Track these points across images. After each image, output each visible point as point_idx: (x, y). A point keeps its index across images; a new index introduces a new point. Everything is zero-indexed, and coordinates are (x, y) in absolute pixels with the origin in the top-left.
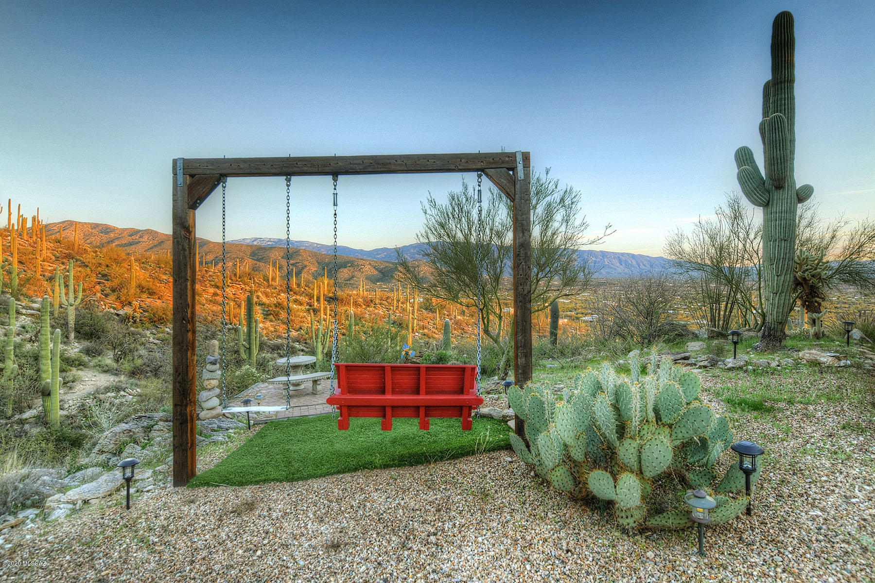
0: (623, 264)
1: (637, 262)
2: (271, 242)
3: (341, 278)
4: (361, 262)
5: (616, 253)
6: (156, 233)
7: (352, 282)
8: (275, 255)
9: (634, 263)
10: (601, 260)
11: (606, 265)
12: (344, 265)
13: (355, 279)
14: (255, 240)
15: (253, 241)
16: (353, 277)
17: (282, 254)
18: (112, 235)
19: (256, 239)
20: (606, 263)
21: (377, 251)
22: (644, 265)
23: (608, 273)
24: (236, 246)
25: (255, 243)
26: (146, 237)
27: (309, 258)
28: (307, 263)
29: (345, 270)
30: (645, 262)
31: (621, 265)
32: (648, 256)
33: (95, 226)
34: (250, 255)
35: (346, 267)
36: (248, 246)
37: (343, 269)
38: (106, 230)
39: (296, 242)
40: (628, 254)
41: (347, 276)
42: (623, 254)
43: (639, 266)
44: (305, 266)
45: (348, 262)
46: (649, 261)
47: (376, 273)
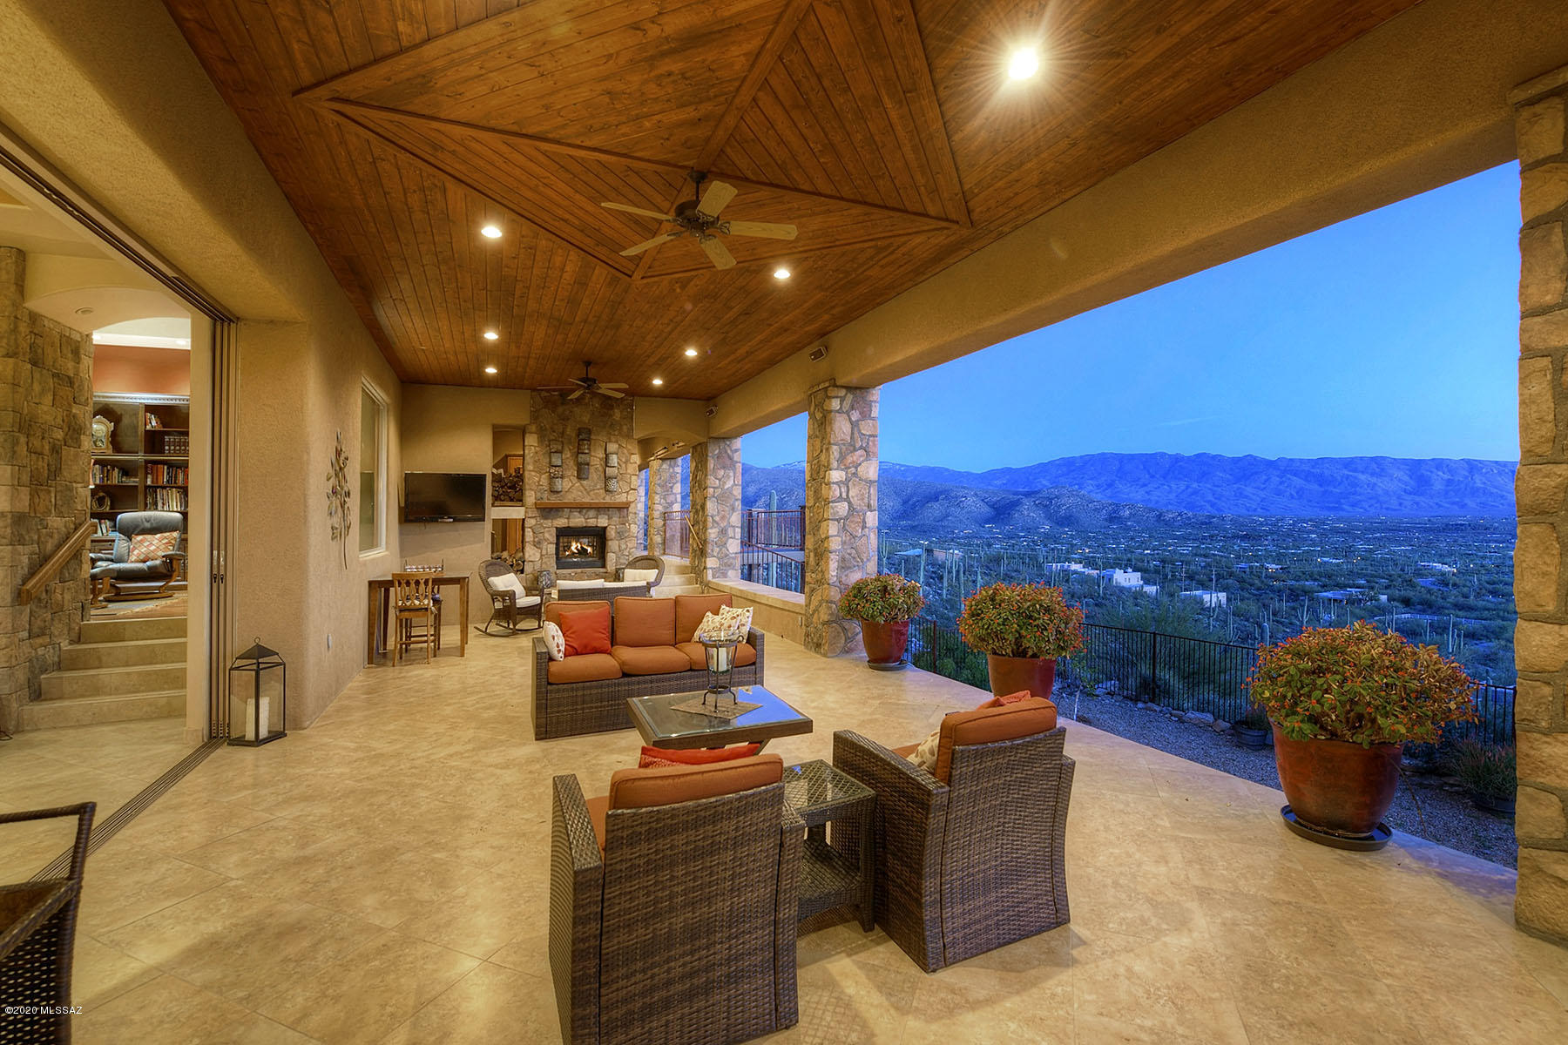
4: (963, 492)
7: (945, 523)
10: (1466, 477)
11: (1478, 489)
12: (934, 497)
13: (950, 518)
16: (947, 516)
20: (1479, 484)
21: (993, 475)
23: (1484, 505)
29: (936, 505)
35: (937, 501)
37: (933, 503)
41: (937, 514)
45: (941, 493)
47: (986, 509)
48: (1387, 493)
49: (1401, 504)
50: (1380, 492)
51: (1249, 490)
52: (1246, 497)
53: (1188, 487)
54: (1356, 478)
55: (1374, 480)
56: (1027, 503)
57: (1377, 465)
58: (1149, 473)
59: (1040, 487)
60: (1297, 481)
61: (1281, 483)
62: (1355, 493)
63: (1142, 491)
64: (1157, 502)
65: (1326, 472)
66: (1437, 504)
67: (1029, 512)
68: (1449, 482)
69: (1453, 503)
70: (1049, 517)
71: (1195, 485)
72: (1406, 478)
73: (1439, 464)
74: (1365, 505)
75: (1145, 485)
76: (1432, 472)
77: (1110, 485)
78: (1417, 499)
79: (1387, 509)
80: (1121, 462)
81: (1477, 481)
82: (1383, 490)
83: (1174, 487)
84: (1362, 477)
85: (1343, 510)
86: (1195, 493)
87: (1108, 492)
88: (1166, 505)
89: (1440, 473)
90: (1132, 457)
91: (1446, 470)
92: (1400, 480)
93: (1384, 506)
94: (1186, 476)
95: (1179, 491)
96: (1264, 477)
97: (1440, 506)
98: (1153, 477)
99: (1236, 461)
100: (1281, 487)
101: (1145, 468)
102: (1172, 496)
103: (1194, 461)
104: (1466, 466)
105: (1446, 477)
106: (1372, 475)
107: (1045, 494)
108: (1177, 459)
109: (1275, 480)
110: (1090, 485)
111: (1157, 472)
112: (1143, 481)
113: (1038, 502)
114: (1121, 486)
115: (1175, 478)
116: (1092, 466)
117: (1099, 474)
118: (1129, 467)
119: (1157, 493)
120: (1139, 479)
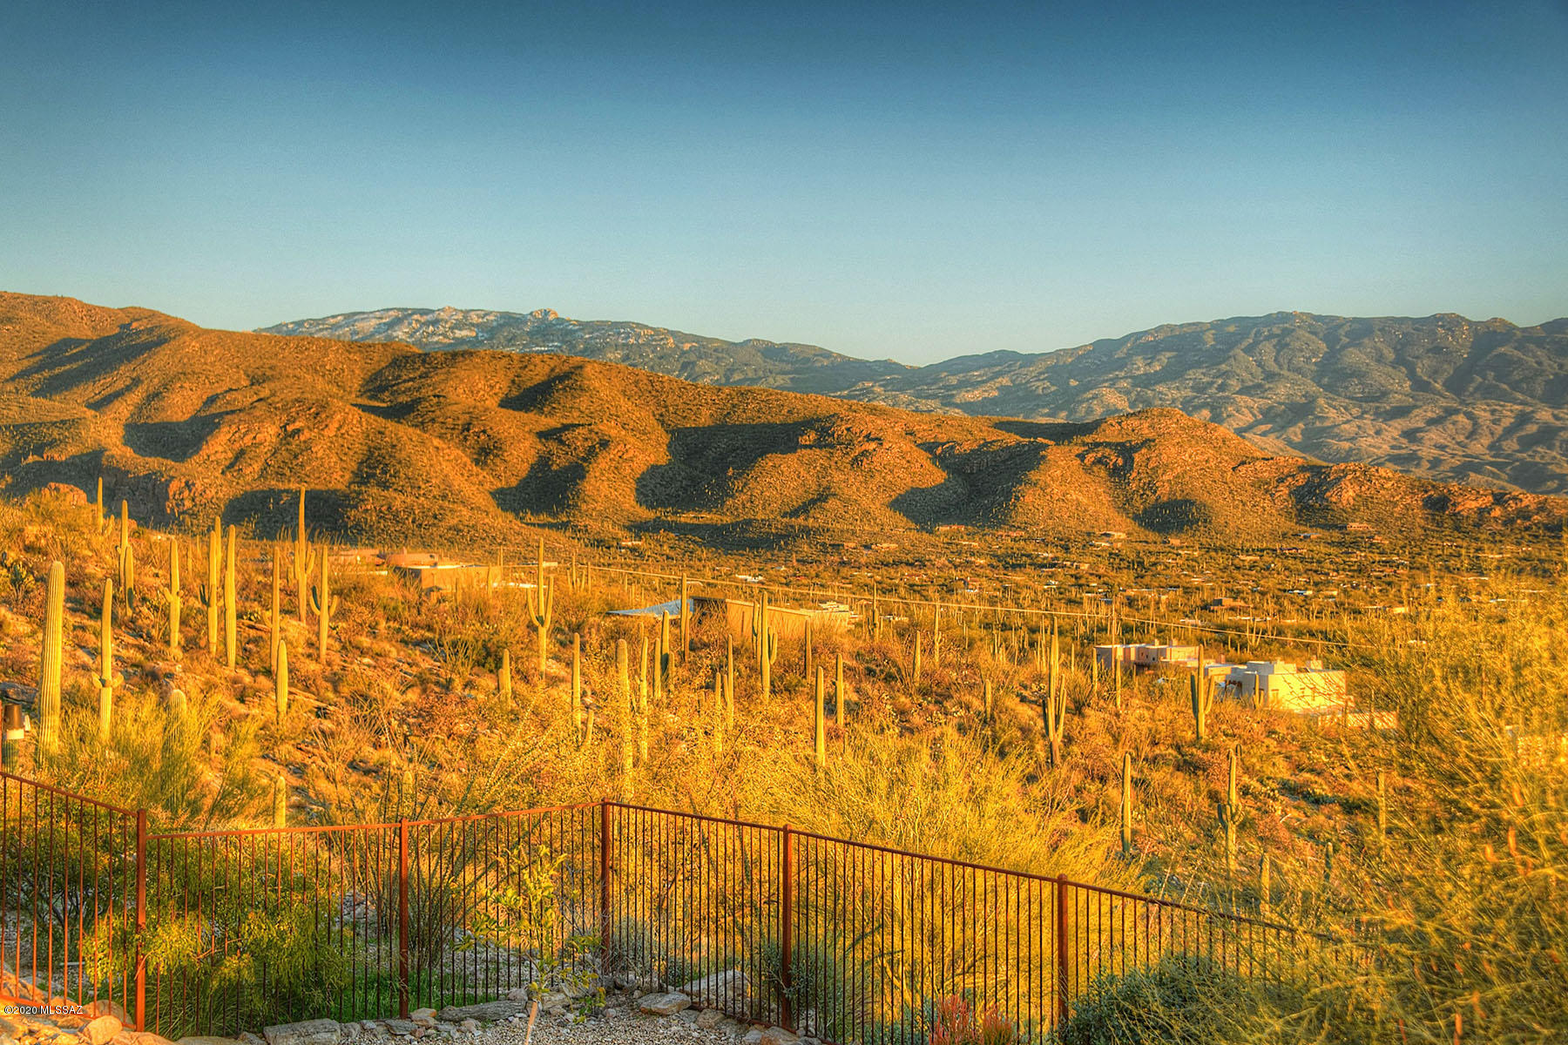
2: (470, 326)
4: (873, 424)
12: (783, 437)
13: (832, 504)
14: (397, 322)
15: (391, 325)
16: (822, 497)
19: (404, 315)
25: (400, 333)
27: (625, 405)
28: (610, 429)
29: (790, 463)
34: (363, 393)
35: (793, 450)
36: (360, 346)
37: (779, 457)
39: (584, 326)
41: (792, 490)
44: (604, 444)
45: (808, 423)
47: (937, 476)
53: (1523, 419)
56: (1060, 461)
58: (1412, 375)
59: (1098, 411)
63: (1394, 429)
64: (1435, 463)
70: (1124, 506)
71: (1545, 415)
75: (1401, 412)
77: (1300, 410)
80: (1332, 340)
83: (1482, 413)
87: (1296, 432)
88: (1461, 472)
90: (1362, 329)
94: (1515, 386)
95: (1499, 430)
98: (1420, 386)
101: (1399, 358)
102: (1479, 447)
107: (1110, 434)
108: (1492, 335)
110: (1245, 410)
111: (1435, 373)
112: (1395, 400)
113: (1090, 458)
114: (1332, 413)
115: (1488, 392)
116: (1249, 350)
117: (1270, 376)
118: (1354, 357)
119: (1434, 435)
120: (1384, 394)
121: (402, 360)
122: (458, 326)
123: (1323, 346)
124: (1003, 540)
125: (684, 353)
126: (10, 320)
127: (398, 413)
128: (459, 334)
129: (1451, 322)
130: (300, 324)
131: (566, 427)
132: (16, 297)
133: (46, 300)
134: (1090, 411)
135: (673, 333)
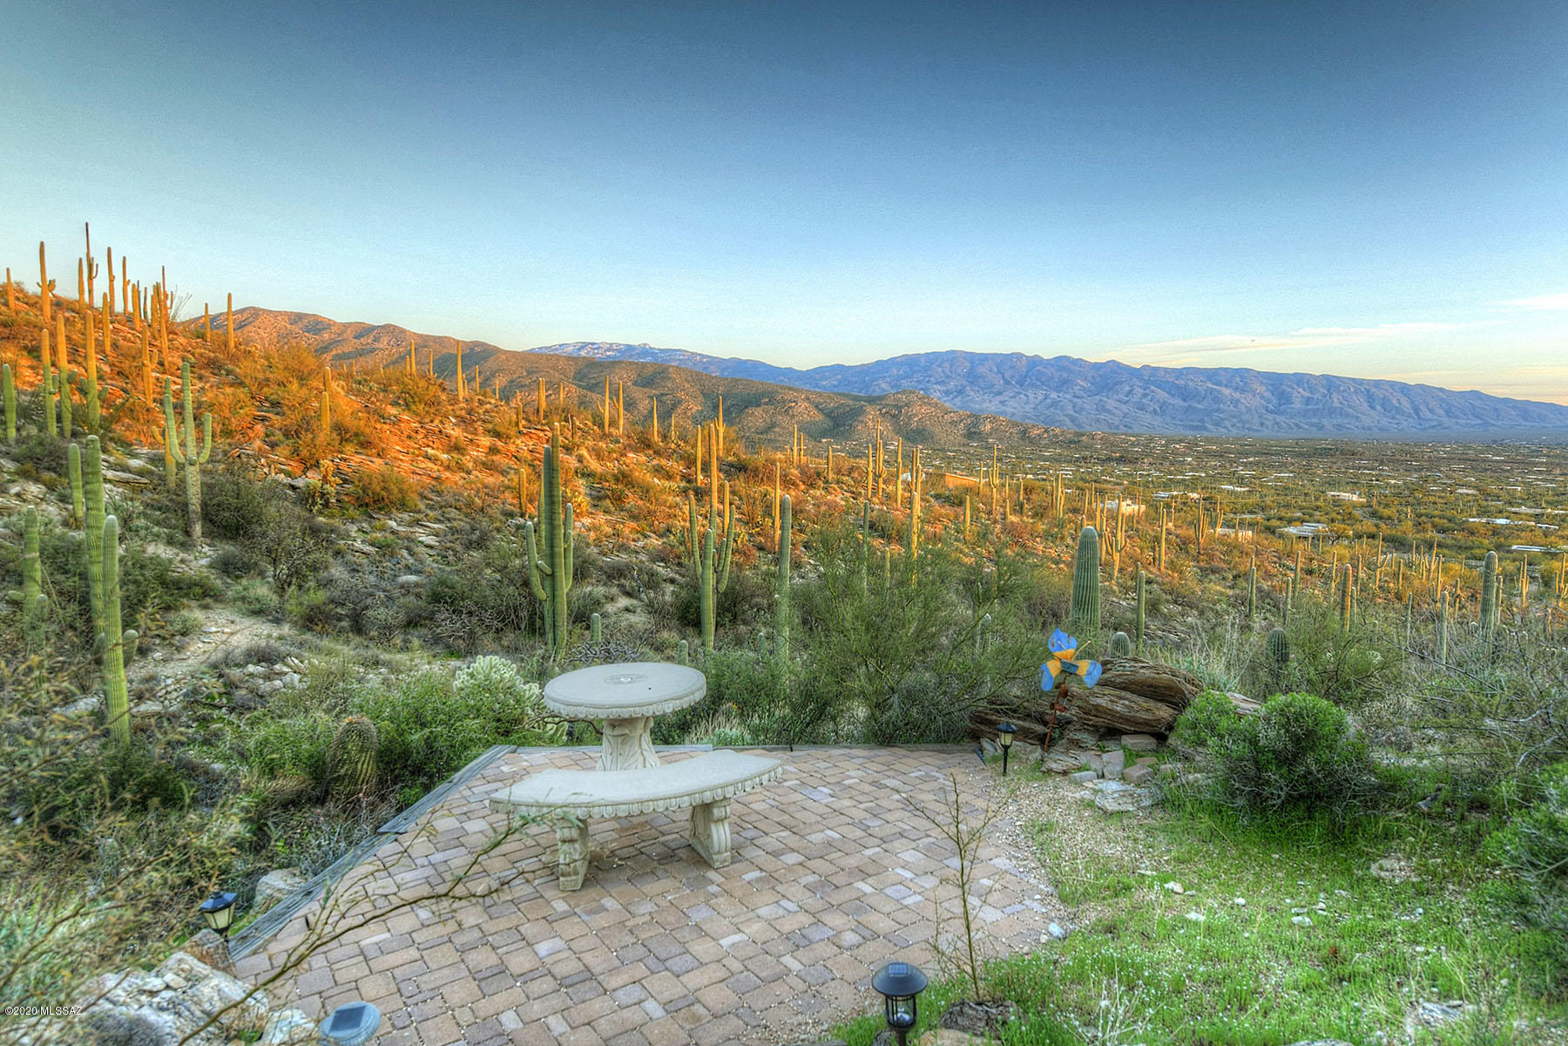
0: (1378, 407)
1: (1412, 402)
2: (613, 350)
3: (749, 428)
4: (792, 395)
5: (1359, 382)
6: (403, 331)
7: (771, 436)
8: (621, 378)
9: (1406, 404)
10: (1325, 396)
11: (1336, 408)
12: (754, 400)
13: (777, 430)
14: (582, 348)
15: (579, 350)
16: (773, 425)
17: (634, 376)
18: (326, 336)
19: (584, 345)
20: (1336, 404)
21: (821, 372)
22: (1431, 411)
23: (1339, 427)
24: (548, 360)
25: (583, 353)
26: (385, 340)
27: (687, 385)
28: (681, 395)
29: (758, 412)
30: (1432, 403)
31: (1372, 407)
32: (1441, 390)
33: (297, 318)
34: (575, 378)
35: (759, 406)
36: (569, 358)
37: (753, 409)
38: (316, 325)
39: (662, 351)
40: (1392, 384)
41: (760, 423)
42: (1378, 384)
43: (1417, 411)
44: (680, 402)
45: (763, 395)
46: (1442, 400)
47: (820, 417)
48: (1249, 410)
49: (1262, 424)
50: (1244, 410)
51: (1111, 404)
52: (1108, 411)
53: (1046, 397)
54: (1219, 392)
55: (1237, 395)
56: (871, 412)
57: (1241, 378)
58: (1003, 378)
60: (1161, 395)
61: (1145, 396)
62: (1218, 410)
65: (1190, 384)
66: (1296, 425)
67: (873, 424)
68: (1308, 401)
69: (1313, 425)
70: (898, 431)
71: (1054, 395)
72: (1268, 395)
73: (1300, 379)
74: (1227, 423)
75: (1000, 393)
76: (1293, 389)
78: (1279, 419)
79: (1249, 429)
80: (972, 362)
81: (1336, 400)
82: (1246, 407)
83: (1031, 396)
84: (1226, 392)
85: (1206, 429)
86: (1055, 404)
89: (1301, 390)
90: (984, 358)
91: (1306, 385)
92: (1262, 397)
93: (1247, 426)
94: (1043, 383)
95: (1037, 401)
96: (1128, 388)
97: (1300, 428)
98: (1007, 383)
99: (1097, 367)
100: (1144, 400)
101: (999, 372)
102: (1028, 408)
103: (1053, 366)
104: (1325, 382)
105: (1307, 394)
106: (1236, 389)
107: (889, 400)
108: (1035, 362)
109: (1138, 391)
111: (1012, 377)
112: (997, 388)
113: (884, 411)
114: (972, 393)
115: (1032, 385)
116: (939, 366)
117: (948, 377)
118: (981, 370)
119: (1012, 403)
120: (993, 385)
121: (592, 364)
122: (609, 350)
123: (968, 364)
124: (850, 445)
125: (704, 363)
126: (425, 346)
127: (591, 388)
128: (608, 353)
129: (1019, 356)
130: (541, 348)
131: (662, 394)
132: (427, 336)
133: (439, 337)
134: (874, 391)
135: (699, 355)
